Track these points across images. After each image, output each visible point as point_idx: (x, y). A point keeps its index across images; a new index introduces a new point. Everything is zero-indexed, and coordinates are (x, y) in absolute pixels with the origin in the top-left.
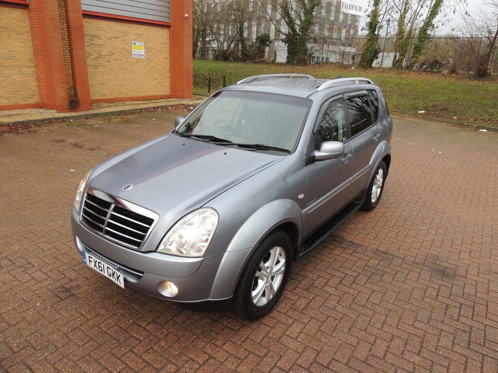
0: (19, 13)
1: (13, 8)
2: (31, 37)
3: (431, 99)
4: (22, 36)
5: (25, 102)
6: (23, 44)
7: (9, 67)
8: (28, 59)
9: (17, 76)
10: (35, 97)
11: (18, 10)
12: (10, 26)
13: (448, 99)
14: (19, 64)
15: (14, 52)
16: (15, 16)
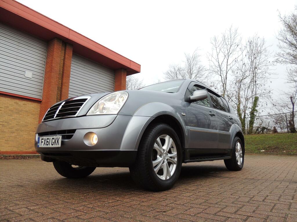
0: (36, 105)
1: (34, 102)
2: (39, 116)
3: (266, 144)
4: (35, 116)
5: (27, 151)
6: (34, 120)
7: (23, 131)
8: (35, 127)
9: (26, 136)
10: (33, 148)
11: (36, 103)
12: (30, 111)
13: (277, 143)
14: (29, 129)
15: (28, 123)
16: (34, 106)
